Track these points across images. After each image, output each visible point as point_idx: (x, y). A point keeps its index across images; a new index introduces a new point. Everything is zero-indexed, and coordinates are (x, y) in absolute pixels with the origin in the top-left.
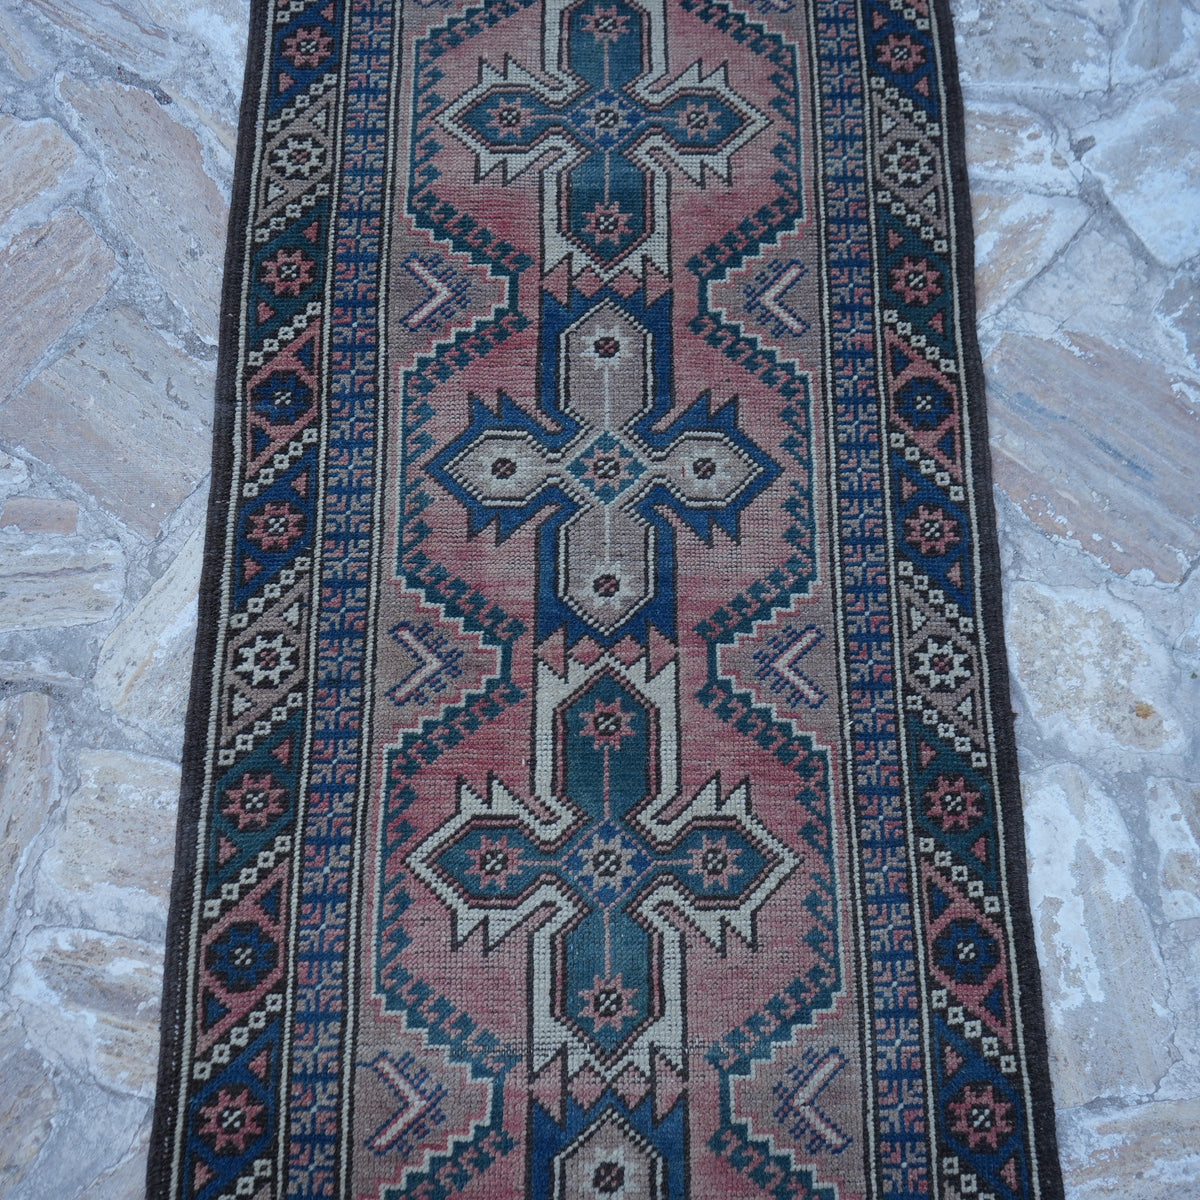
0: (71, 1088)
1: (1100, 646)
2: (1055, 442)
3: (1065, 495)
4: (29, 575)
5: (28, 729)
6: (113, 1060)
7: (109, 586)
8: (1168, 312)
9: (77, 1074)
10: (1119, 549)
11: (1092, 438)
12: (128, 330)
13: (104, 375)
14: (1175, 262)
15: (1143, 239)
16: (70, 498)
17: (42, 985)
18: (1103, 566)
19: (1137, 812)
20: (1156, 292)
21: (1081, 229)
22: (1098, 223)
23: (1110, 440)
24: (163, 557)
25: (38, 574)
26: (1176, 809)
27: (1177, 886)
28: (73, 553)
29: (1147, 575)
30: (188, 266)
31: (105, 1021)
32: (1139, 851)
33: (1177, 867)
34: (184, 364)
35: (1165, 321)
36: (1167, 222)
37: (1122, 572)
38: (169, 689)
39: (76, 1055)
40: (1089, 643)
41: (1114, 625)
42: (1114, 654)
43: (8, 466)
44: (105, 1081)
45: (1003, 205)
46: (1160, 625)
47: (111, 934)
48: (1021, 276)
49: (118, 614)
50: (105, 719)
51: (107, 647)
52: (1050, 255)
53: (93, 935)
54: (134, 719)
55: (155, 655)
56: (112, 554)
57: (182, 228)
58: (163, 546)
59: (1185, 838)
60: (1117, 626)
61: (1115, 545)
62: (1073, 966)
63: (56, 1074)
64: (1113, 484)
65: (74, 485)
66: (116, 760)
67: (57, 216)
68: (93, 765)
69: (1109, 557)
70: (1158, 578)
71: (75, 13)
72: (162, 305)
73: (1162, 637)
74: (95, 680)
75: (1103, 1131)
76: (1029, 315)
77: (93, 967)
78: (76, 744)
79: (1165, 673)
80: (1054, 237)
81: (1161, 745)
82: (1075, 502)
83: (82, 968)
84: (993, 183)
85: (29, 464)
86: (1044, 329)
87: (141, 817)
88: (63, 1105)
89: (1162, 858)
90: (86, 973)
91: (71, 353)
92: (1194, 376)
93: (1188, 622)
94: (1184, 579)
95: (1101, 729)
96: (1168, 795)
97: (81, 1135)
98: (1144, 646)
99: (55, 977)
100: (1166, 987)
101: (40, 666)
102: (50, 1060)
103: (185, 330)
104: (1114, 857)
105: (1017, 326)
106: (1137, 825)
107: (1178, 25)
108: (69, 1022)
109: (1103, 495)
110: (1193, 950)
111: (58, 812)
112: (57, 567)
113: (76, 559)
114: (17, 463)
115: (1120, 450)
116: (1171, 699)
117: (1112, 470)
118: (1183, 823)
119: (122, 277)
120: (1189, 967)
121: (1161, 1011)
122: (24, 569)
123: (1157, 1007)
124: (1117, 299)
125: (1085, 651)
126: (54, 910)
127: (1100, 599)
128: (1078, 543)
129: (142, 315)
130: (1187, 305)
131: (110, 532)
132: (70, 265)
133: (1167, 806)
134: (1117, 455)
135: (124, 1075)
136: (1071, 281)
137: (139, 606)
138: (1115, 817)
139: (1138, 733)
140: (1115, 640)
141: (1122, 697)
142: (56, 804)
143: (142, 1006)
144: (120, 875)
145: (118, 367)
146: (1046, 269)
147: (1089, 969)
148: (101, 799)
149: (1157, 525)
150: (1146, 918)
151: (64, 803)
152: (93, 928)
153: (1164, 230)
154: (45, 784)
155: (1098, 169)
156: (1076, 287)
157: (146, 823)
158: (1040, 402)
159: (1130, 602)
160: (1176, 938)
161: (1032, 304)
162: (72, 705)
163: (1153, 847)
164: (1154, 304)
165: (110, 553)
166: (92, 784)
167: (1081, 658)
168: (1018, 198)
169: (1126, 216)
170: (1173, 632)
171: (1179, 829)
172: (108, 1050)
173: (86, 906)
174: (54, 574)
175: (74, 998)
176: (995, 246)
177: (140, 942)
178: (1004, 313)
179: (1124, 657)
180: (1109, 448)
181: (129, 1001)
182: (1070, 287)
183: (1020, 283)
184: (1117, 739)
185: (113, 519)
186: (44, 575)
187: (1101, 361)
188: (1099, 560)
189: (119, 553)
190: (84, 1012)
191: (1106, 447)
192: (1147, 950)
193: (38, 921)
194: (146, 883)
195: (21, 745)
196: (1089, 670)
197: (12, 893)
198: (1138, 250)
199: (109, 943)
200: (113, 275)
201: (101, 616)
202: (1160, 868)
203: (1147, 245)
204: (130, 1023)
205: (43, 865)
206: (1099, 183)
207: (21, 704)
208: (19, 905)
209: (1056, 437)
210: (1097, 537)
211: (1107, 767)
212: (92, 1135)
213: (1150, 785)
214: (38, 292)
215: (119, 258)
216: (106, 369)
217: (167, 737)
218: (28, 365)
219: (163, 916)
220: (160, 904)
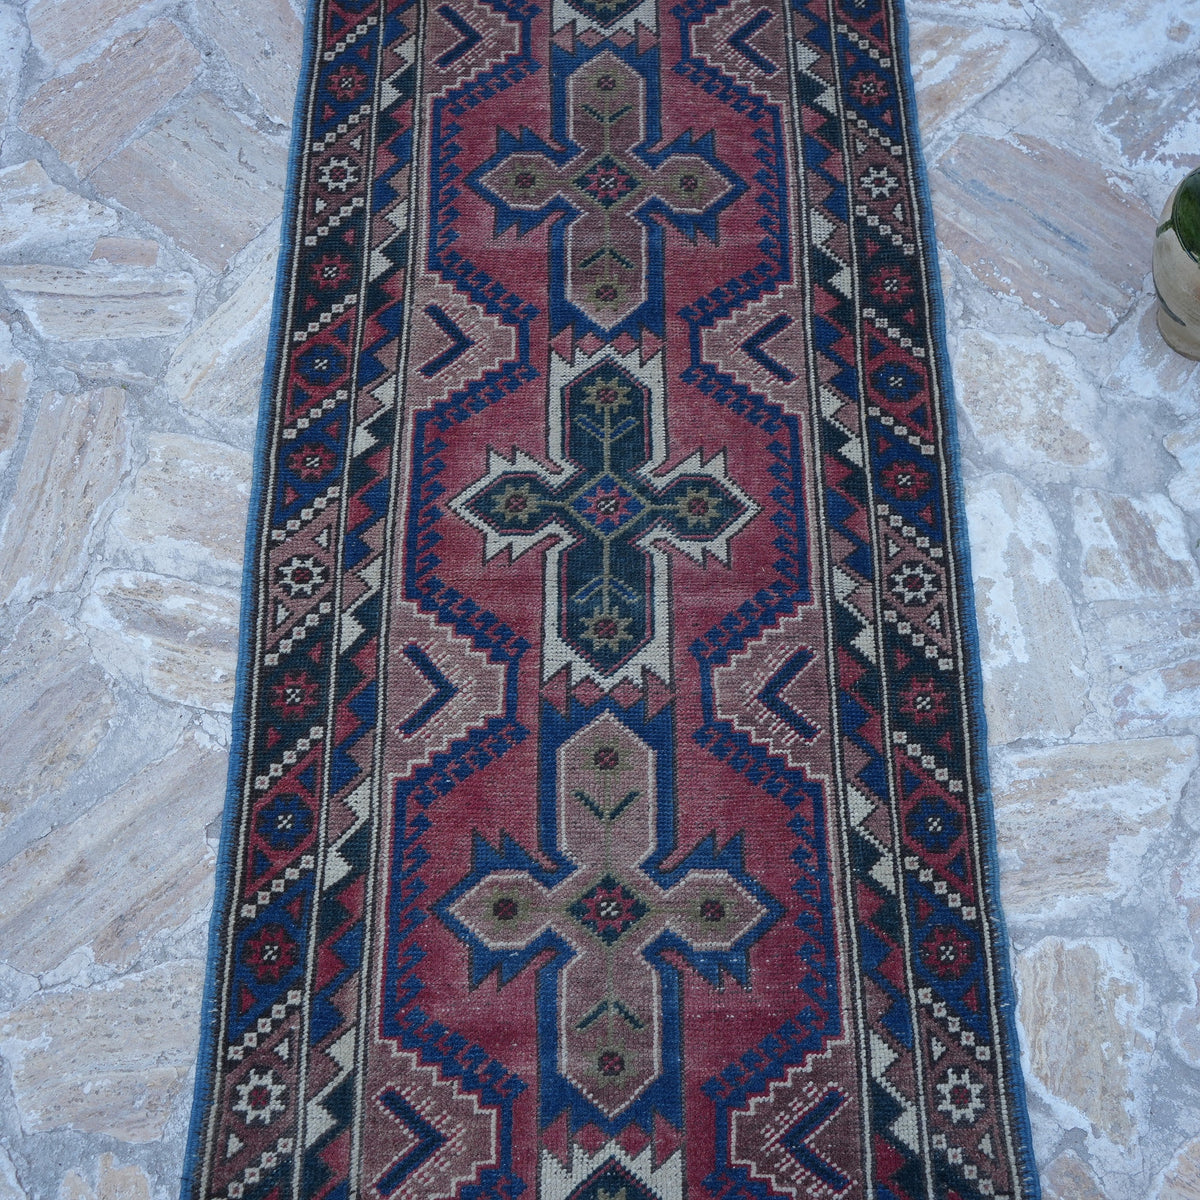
0: (127, 696)
1: (1036, 382)
2: (1003, 219)
3: (1010, 261)
4: (114, 297)
5: (107, 415)
6: (166, 676)
7: (182, 308)
8: (1106, 122)
9: (133, 685)
10: (1056, 305)
11: (1035, 217)
12: (208, 111)
13: (186, 144)
14: (1114, 85)
15: (1087, 65)
16: (154, 239)
17: (107, 614)
18: (1042, 318)
19: (1063, 515)
20: (1095, 107)
21: (1032, 56)
22: (1048, 53)
23: (1051, 219)
24: (227, 286)
25: (122, 296)
26: (1099, 513)
27: (1096, 573)
28: (152, 281)
29: (1079, 327)
30: (262, 63)
31: (159, 644)
32: (1064, 546)
33: (1097, 559)
34: (254, 138)
35: (1103, 130)
36: (1108, 52)
37: (1057, 324)
38: (229, 387)
39: (132, 669)
40: (1027, 380)
41: (1049, 366)
42: (1049, 388)
43: (101, 213)
44: (156, 691)
45: (964, 35)
46: (1089, 368)
47: (167, 576)
48: (979, 90)
49: (188, 328)
50: (172, 410)
51: (178, 353)
52: (1005, 76)
53: (152, 577)
54: (196, 410)
55: (217, 360)
56: (186, 283)
57: (258, 34)
58: (229, 278)
59: (1105, 536)
60: (1052, 367)
61: (1052, 301)
62: (1002, 633)
63: (114, 685)
64: (1052, 254)
65: (156, 229)
66: (180, 441)
67: (152, 24)
68: (160, 445)
69: (1046, 311)
70: (1089, 329)
72: (238, 93)
73: (1091, 377)
74: (166, 379)
75: (1022, 765)
76: (984, 122)
77: (151, 601)
78: (147, 426)
79: (1093, 406)
80: (1008, 62)
81: (1087, 462)
82: (1020, 267)
83: (142, 602)
84: (958, 17)
85: (119, 213)
86: (997, 132)
87: (199, 486)
88: (120, 711)
89: (1085, 551)
90: (145, 606)
91: (160, 127)
92: (1126, 172)
93: (1114, 366)
94: (1112, 331)
95: (1034, 447)
96: (1091, 501)
97: (134, 735)
98: (1075, 383)
99: (118, 609)
100: (1084, 653)
101: (120, 366)
102: (111, 673)
103: (257, 112)
104: (1042, 548)
105: (973, 129)
106: (1064, 525)
108: (128, 644)
109: (1042, 262)
110: (1110, 626)
111: (128, 481)
112: (138, 291)
113: (155, 285)
114: (108, 211)
115: (1060, 227)
116: (1097, 427)
117: (1052, 243)
118: (1104, 524)
119: (205, 71)
120: (1104, 638)
121: (1078, 672)
122: (111, 292)
123: (1074, 668)
124: (1062, 111)
125: (1023, 386)
126: (121, 557)
127: (1038, 345)
128: (1020, 300)
129: (222, 100)
130: (1123, 117)
131: (185, 266)
132: (162, 61)
133: (1090, 511)
134: (1057, 232)
135: (173, 687)
136: (1022, 96)
137: (206, 323)
138: (1044, 517)
139: (1067, 452)
140: (1050, 378)
141: (1054, 423)
142: (127, 474)
143: (191, 634)
144: (179, 531)
145: (199, 138)
146: (1000, 86)
147: (1016, 636)
148: (165, 470)
149: (1090, 288)
150: (1068, 598)
151: (134, 472)
152: (154, 572)
153: (1104, 59)
154: (119, 457)
155: (1049, 8)
156: (1026, 101)
157: (203, 490)
158: (991, 188)
159: (1064, 348)
160: (1094, 615)
161: (987, 113)
162: (146, 398)
163: (1077, 543)
164: (1094, 116)
165: (184, 282)
166: (158, 459)
167: (1020, 391)
168: (978, 30)
169: (1071, 46)
170: (1101, 374)
171: (1100, 529)
172: (161, 667)
173: (148, 554)
174: (135, 297)
175: (133, 625)
176: (957, 66)
177: (192, 583)
178: (962, 119)
179: (1057, 392)
180: (1050, 225)
181: (180, 630)
182: (1021, 101)
183: (978, 96)
184: (1048, 455)
185: (188, 256)
186: (127, 297)
187: (1045, 157)
188: (1038, 313)
189: (191, 282)
190: (142, 637)
191: (1047, 225)
192: (1068, 624)
193: (106, 565)
194: (199, 537)
195: (101, 426)
196: (1026, 401)
197: (86, 542)
198: (1081, 73)
199: (166, 583)
200: (198, 69)
201: (173, 331)
202: (1082, 559)
203: (1090, 69)
204: (180, 646)
205: (113, 520)
206: (1050, 21)
207: (102, 395)
208: (91, 551)
209: (1004, 215)
210: (1036, 295)
211: (1039, 478)
212: (143, 734)
213: (1076, 494)
214: (133, 81)
215: (203, 56)
216: (188, 140)
217: (224, 425)
218: (122, 136)
219: (214, 564)
220: (211, 554)
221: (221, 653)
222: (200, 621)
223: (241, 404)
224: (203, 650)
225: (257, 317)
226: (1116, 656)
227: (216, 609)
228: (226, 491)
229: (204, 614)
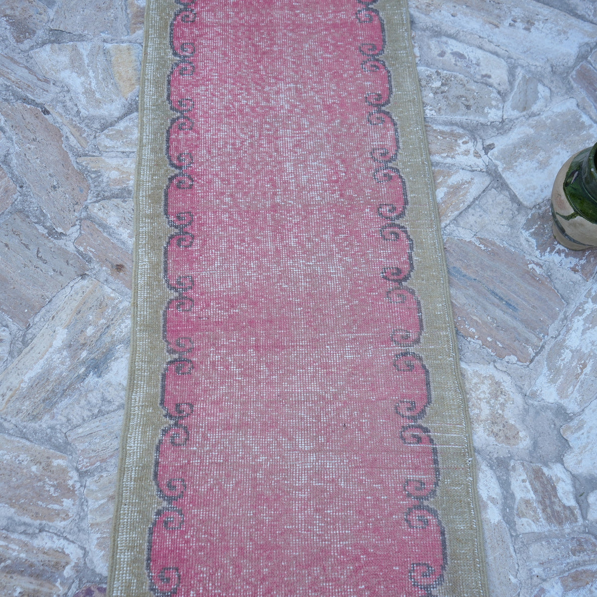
1: (489, 393)
2: (471, 292)
3: (475, 318)
8: (528, 229)
10: (500, 345)
11: (488, 290)
12: (20, 224)
13: (7, 245)
14: (532, 205)
15: (517, 194)
18: (492, 354)
19: (505, 478)
20: (522, 220)
21: (487, 187)
22: (495, 185)
23: (497, 291)
24: (29, 336)
26: (524, 477)
27: (523, 516)
29: (513, 359)
30: (52, 193)
32: (505, 498)
33: (524, 506)
34: (46, 241)
35: (526, 234)
36: (528, 185)
37: (501, 357)
38: (28, 403)
40: (484, 392)
41: (496, 383)
42: (496, 397)
45: (449, 175)
46: (519, 384)
48: (457, 210)
49: (5, 364)
52: (471, 200)
54: (9, 418)
55: (22, 385)
57: (50, 175)
58: (30, 331)
59: (528, 491)
60: (498, 384)
61: (498, 343)
64: (498, 313)
69: (495, 349)
70: (519, 360)
71: (7, 70)
72: (38, 212)
73: (520, 389)
76: (460, 229)
79: (521, 407)
80: (474, 191)
81: (518, 444)
82: (480, 321)
84: (445, 164)
86: (467, 236)
87: (9, 467)
89: (517, 501)
92: (539, 261)
93: (533, 383)
94: (531, 361)
95: (488, 435)
96: (520, 469)
98: (511, 394)
100: (517, 567)
103: (48, 224)
104: (493, 500)
105: (454, 234)
106: (505, 485)
107: (536, 92)
109: (493, 318)
110: (531, 549)
115: (502, 296)
116: (523, 421)
117: (498, 306)
118: (527, 484)
119: (19, 198)
120: (528, 557)
121: (513, 580)
123: (511, 577)
124: (503, 222)
125: (482, 396)
127: (489, 370)
128: (480, 342)
129: (28, 217)
130: (537, 226)
131: (4, 323)
133: (520, 475)
134: (501, 299)
136: (481, 213)
137: (16, 361)
138: (494, 480)
139: (507, 438)
140: (497, 391)
141: (499, 419)
146: (469, 206)
149: (519, 334)
150: (508, 532)
153: (527, 189)
155: (496, 159)
156: (484, 216)
157: (11, 471)
158: (464, 272)
159: (505, 372)
160: (522, 542)
161: (462, 224)
163: (513, 495)
164: (521, 225)
165: (3, 334)
167: (480, 399)
168: (456, 172)
169: (508, 182)
170: (526, 388)
171: (526, 487)
176: (445, 194)
177: (4, 531)
178: (448, 227)
179: (501, 399)
180: (497, 295)
182: (481, 216)
183: (456, 213)
184: (496, 440)
185: (6, 317)
187: (494, 252)
188: (490, 351)
191: (496, 295)
192: (508, 549)
194: (8, 501)
196: (483, 405)
198: (514, 198)
200: (15, 196)
202: (516, 507)
203: (518, 196)
206: (496, 166)
209: (471, 289)
210: (489, 339)
211: (491, 455)
213: (512, 464)
215: (18, 188)
216: (8, 243)
217: (25, 427)
219: (17, 519)
220: (15, 513)
221: (19, 577)
222: (8, 556)
223: (35, 413)
224: (9, 576)
225: (46, 357)
226: (535, 569)
227: (17, 548)
228: (25, 471)
229: (10, 551)
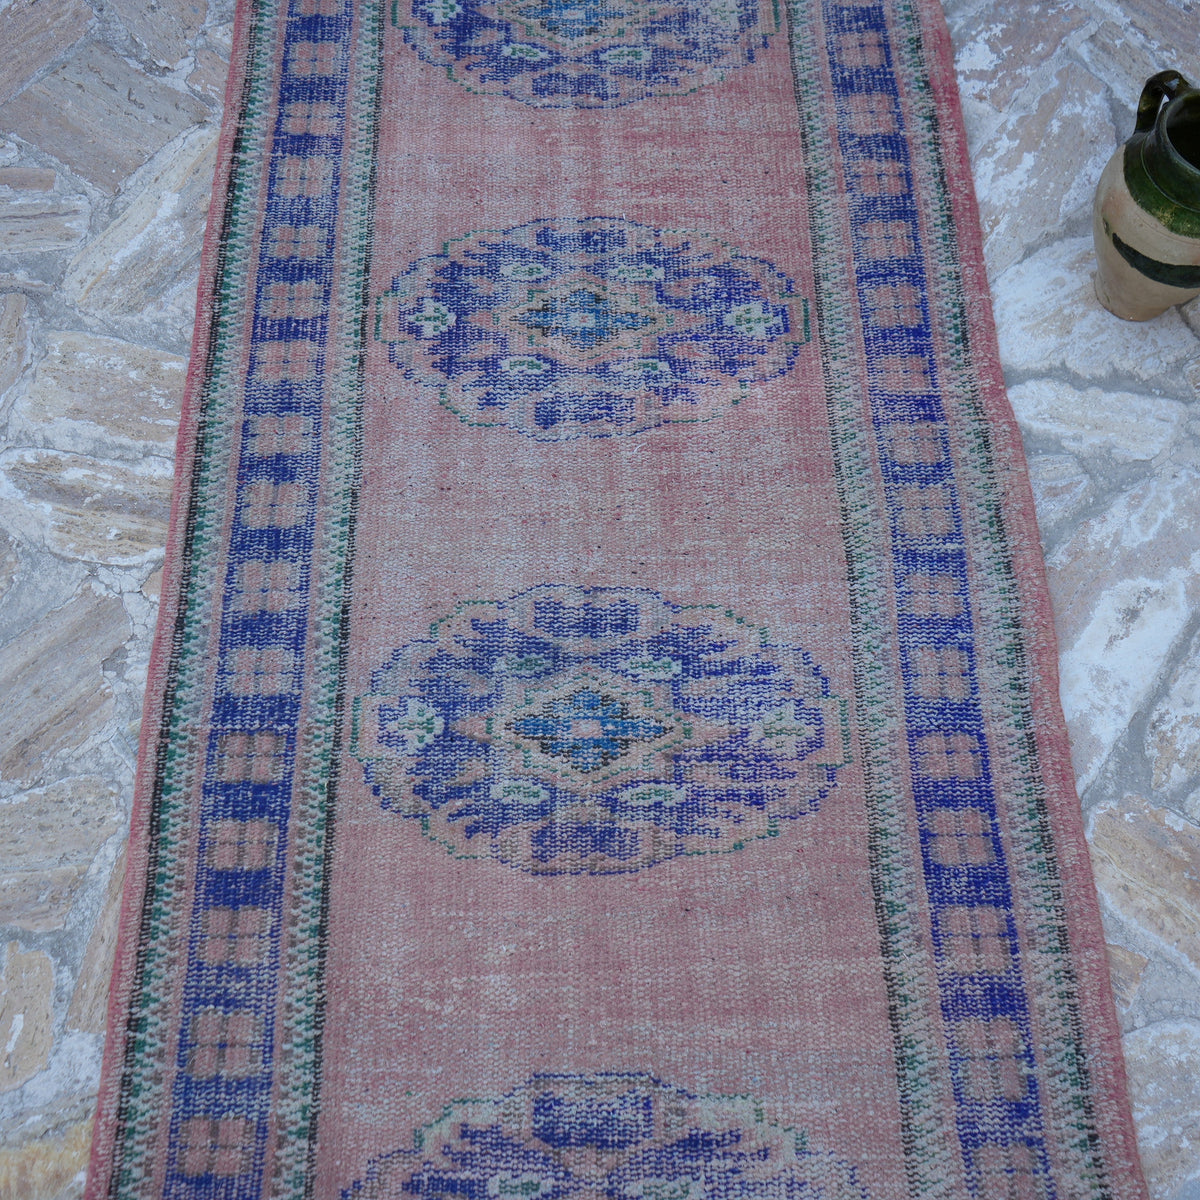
0: (30, 555)
4: (16, 217)
5: (9, 317)
6: (65, 536)
7: (77, 225)
9: (35, 547)
16: (51, 167)
17: (11, 486)
25: (22, 217)
28: (50, 203)
31: (58, 510)
39: (34, 532)
43: (3, 147)
44: (56, 550)
47: (66, 452)
50: (70, 312)
51: (73, 263)
53: (54, 453)
56: (81, 203)
63: (18, 546)
65: (54, 159)
66: (76, 337)
68: (57, 342)
74: (63, 285)
77: (52, 474)
78: (47, 326)
83: (43, 475)
85: (19, 146)
88: (23, 567)
90: (45, 478)
91: (56, 72)
97: (36, 587)
99: (21, 481)
101: (21, 276)
102: (15, 535)
108: (30, 510)
111: (29, 372)
112: (38, 212)
113: (52, 207)
114: (10, 145)
122: (12, 213)
126: (23, 437)
132: (58, 16)
135: (72, 546)
142: (28, 366)
143: (88, 500)
144: (76, 413)
145: (91, 81)
148: (64, 363)
151: (35, 365)
152: (53, 449)
154: (20, 353)
162: (45, 303)
166: (57, 353)
172: (60, 529)
173: (48, 433)
174: (34, 217)
175: (35, 494)
181: (78, 497)
186: (28, 217)
189: (86, 203)
190: (43, 504)
193: (10, 444)
195: (4, 326)
199: (64, 458)
201: (69, 245)
204: (78, 511)
205: (16, 406)
207: (5, 301)
212: (44, 587)
214: (32, 34)
218: (22, 81)
